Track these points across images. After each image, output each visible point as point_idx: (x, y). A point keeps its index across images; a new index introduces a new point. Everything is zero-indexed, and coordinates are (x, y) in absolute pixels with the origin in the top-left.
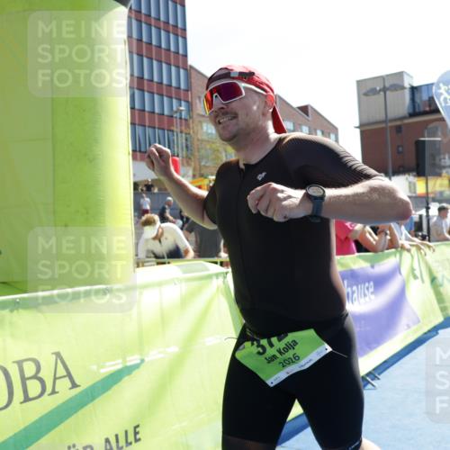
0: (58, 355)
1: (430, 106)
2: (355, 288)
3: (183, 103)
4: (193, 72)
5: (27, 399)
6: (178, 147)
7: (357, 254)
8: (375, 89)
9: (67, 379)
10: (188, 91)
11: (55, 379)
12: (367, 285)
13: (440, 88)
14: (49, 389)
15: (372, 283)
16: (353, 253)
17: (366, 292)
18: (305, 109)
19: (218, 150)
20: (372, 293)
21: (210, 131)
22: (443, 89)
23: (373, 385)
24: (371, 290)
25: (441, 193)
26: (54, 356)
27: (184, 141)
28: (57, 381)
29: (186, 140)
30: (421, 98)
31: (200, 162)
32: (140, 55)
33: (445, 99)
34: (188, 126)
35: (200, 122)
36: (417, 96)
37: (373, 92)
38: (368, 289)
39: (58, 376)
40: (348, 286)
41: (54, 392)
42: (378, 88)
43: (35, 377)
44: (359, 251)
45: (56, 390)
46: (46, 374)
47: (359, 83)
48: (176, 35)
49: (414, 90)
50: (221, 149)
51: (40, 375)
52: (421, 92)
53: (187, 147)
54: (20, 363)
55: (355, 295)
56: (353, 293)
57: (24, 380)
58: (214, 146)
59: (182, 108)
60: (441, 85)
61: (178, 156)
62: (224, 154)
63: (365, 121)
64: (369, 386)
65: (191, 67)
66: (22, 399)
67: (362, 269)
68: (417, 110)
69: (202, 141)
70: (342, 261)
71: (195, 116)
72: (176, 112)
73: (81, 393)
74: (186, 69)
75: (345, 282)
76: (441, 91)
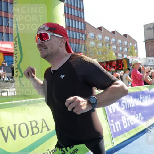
0: (43, 120)
2: (144, 97)
3: (83, 34)
4: (87, 24)
5: (33, 134)
6: (82, 50)
9: (46, 128)
10: (85, 30)
11: (42, 127)
14: (40, 131)
15: (150, 96)
16: (143, 85)
17: (148, 99)
18: (125, 36)
19: (95, 51)
20: (150, 99)
21: (93, 44)
24: (150, 98)
26: (42, 120)
27: (84, 47)
28: (43, 128)
29: (85, 47)
31: (89, 55)
32: (68, 19)
34: (85, 42)
35: (89, 41)
37: (150, 29)
38: (148, 97)
39: (43, 126)
40: (141, 97)
41: (42, 132)
42: (151, 27)
43: (36, 127)
44: (145, 84)
45: (43, 131)
46: (39, 126)
47: (144, 26)
48: (81, 11)
50: (96, 50)
51: (37, 126)
53: (85, 49)
54: (31, 122)
55: (144, 100)
56: (143, 99)
57: (32, 128)
58: (94, 49)
59: (83, 36)
61: (82, 53)
62: (98, 52)
63: (147, 39)
65: (86, 22)
66: (32, 134)
67: (146, 91)
69: (90, 47)
70: (139, 88)
71: (87, 39)
72: (81, 38)
73: (51, 132)
74: (84, 23)
75: (140, 95)
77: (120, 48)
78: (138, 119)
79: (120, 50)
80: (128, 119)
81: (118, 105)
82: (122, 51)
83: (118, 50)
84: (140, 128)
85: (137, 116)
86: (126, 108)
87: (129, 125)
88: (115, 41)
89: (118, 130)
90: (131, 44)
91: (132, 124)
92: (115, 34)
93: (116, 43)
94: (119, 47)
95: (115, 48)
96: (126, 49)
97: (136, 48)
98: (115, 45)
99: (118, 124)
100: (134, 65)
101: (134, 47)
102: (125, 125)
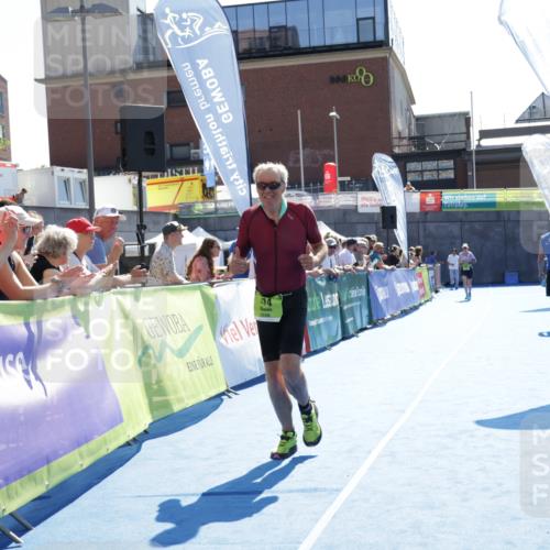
13: (165, 16)
22: (170, 18)
23: (17, 542)
25: (189, 207)
60: (167, 10)
64: (13, 544)
76: (168, 21)
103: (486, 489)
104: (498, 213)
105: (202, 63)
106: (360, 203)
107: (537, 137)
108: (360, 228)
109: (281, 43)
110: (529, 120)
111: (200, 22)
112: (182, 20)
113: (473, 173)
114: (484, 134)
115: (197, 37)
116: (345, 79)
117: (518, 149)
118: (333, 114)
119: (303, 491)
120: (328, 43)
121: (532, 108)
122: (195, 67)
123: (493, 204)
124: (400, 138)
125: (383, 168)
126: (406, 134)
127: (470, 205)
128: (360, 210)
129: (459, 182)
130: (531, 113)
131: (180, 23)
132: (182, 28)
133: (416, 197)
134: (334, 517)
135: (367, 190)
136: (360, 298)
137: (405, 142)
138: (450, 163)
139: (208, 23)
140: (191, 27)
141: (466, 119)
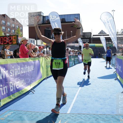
1: (47, 22)
2: (28, 67)
7: (29, 58)
8: (34, 15)
12: (32, 66)
13: (50, 16)
15: (33, 66)
22: (51, 16)
23: (33, 93)
30: (45, 20)
33: (51, 19)
36: (44, 19)
49: (44, 17)
52: (45, 18)
55: (29, 69)
60: (51, 15)
67: (31, 62)
68: (44, 23)
70: (25, 59)
75: (26, 65)
76: (50, 17)
77: (9, 29)
78: (22, 84)
79: (8, 30)
80: (14, 84)
81: (8, 72)
82: (10, 31)
83: (7, 30)
84: (24, 91)
85: (21, 82)
86: (14, 75)
87: (15, 89)
88: (4, 23)
89: (5, 93)
90: (17, 27)
91: (18, 88)
92: (5, 17)
93: (5, 25)
94: (7, 28)
95: (5, 29)
96: (13, 31)
97: (22, 30)
98: (4, 27)
99: (5, 89)
100: (22, 42)
101: (20, 30)
102: (12, 89)
103: (101, 88)
104: (95, 47)
105: (56, 23)
106: (75, 45)
107: (102, 36)
108: (75, 49)
109: (63, 21)
110: (100, 34)
111: (55, 17)
112: (53, 17)
113: (92, 41)
114: (93, 36)
115: (55, 19)
116: (73, 27)
117: (99, 38)
118: (71, 32)
119: (74, 87)
120: (71, 21)
121: (100, 32)
122: (54, 24)
123: (95, 46)
124: (81, 36)
125: (80, 40)
126: (82, 35)
127: (91, 46)
128: (75, 46)
129: (90, 42)
130: (100, 33)
131: (52, 17)
132: (53, 18)
133: (84, 44)
134: (80, 91)
135: (76, 43)
136: (77, 59)
137: (82, 36)
138: (88, 40)
139: (57, 17)
140: (54, 18)
141: (91, 33)
